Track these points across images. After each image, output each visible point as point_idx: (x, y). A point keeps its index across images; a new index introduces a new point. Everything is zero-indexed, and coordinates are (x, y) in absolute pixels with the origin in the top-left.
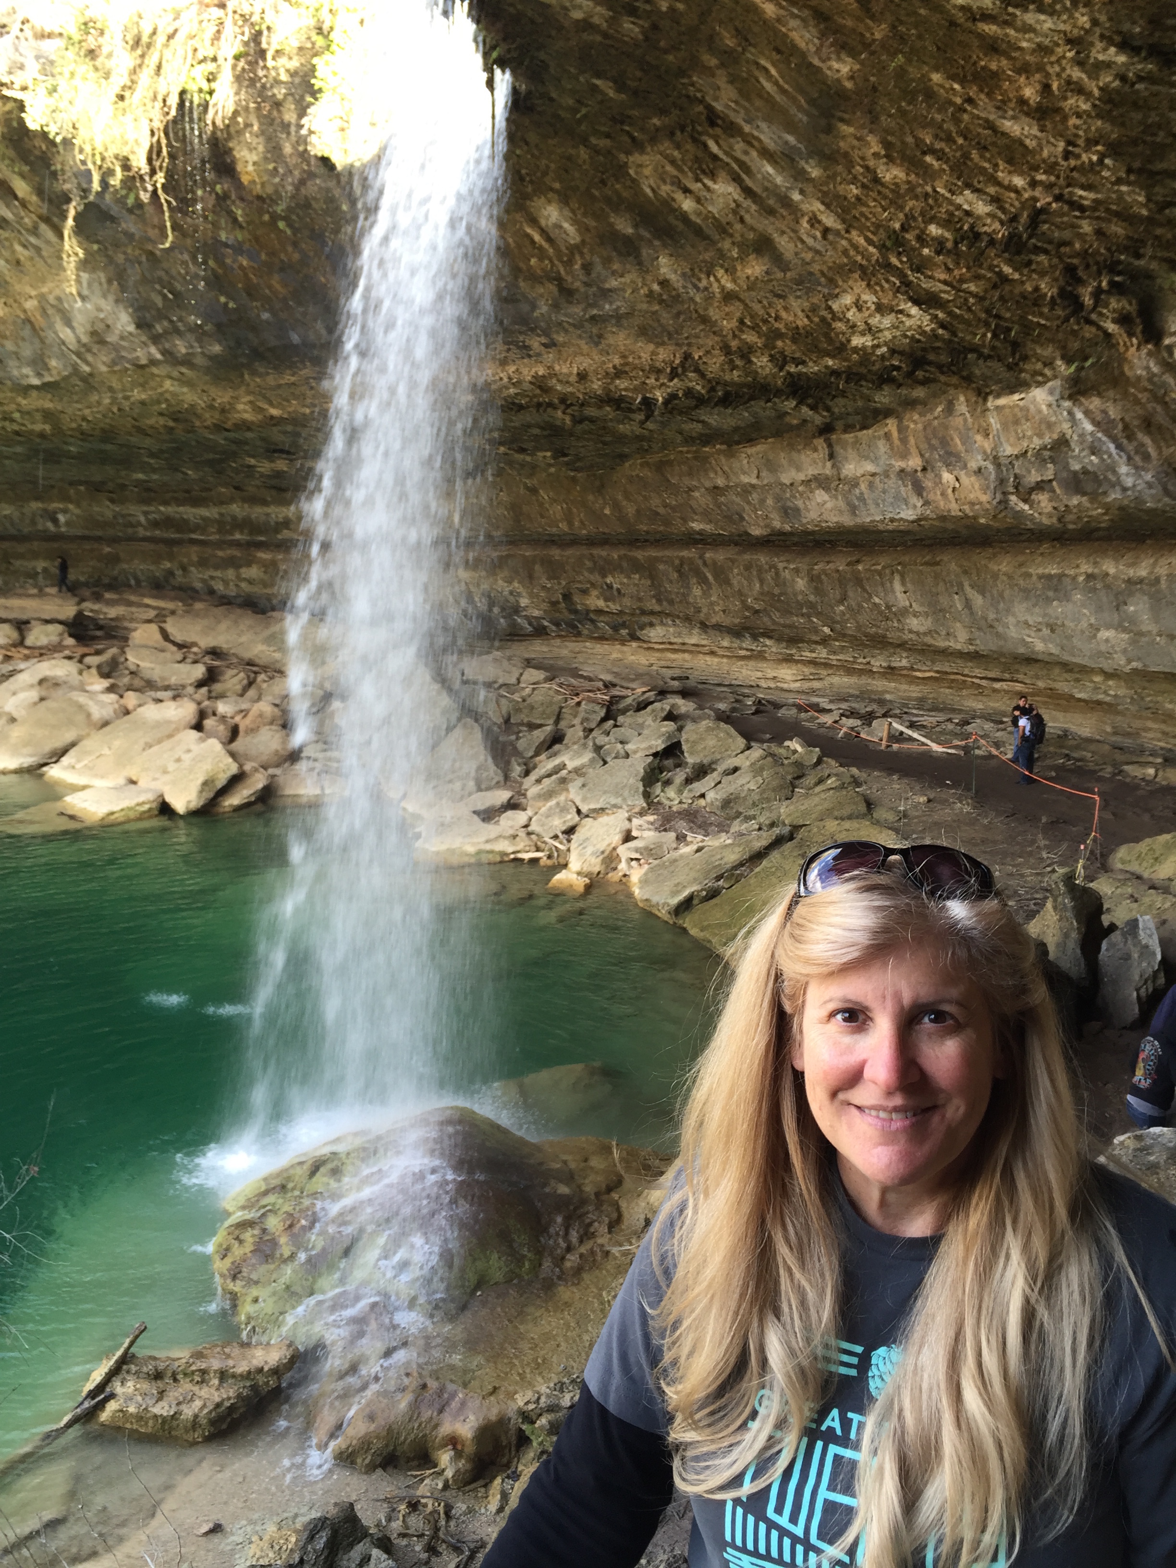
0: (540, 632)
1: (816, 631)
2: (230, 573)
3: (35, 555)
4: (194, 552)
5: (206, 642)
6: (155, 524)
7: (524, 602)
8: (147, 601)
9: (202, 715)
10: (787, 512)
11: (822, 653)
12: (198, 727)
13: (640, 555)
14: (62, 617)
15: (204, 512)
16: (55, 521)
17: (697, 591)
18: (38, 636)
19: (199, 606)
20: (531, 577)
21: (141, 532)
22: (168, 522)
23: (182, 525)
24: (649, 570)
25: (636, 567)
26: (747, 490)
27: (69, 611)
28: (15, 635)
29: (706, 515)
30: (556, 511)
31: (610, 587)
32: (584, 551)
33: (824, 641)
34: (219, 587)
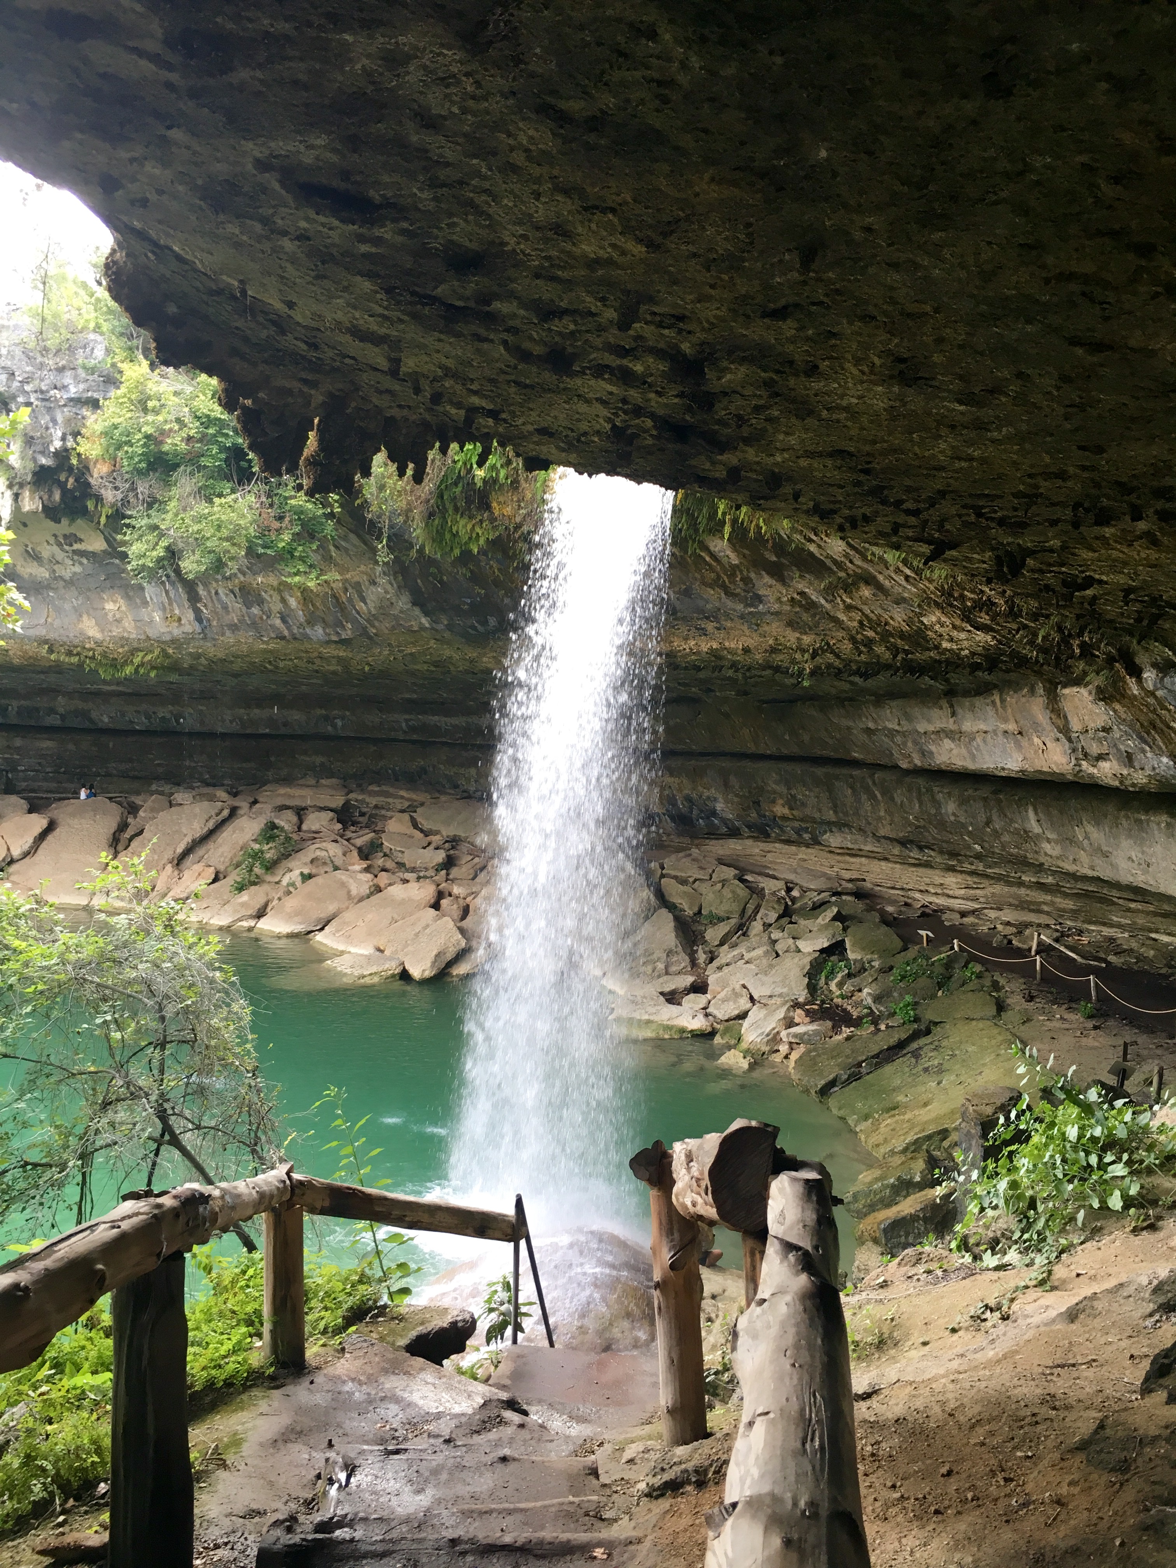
0: (734, 832)
3: (315, 752)
4: (443, 753)
5: (448, 831)
6: (413, 729)
7: (720, 806)
8: (402, 793)
9: (441, 895)
12: (436, 906)
13: (819, 772)
14: (332, 805)
15: (455, 721)
16: (334, 726)
17: (867, 806)
18: (313, 821)
19: (444, 798)
20: (726, 785)
21: (402, 736)
22: (424, 728)
23: (435, 731)
24: (827, 785)
27: (338, 801)
28: (295, 820)
32: (771, 765)
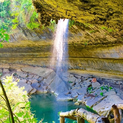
2: (30, 61)
3: (4, 59)
4: (25, 59)
6: (20, 55)
7: (70, 65)
9: (27, 81)
10: (104, 56)
12: (27, 83)
13: (86, 59)
14: (8, 68)
15: (27, 54)
16: (7, 55)
17: (93, 64)
20: (71, 62)
21: (18, 56)
22: (22, 55)
23: (24, 55)
24: (87, 61)
25: (85, 61)
26: (99, 53)
28: (2, 70)
29: (94, 55)
30: (75, 54)
31: (82, 63)
32: (78, 58)
34: (28, 63)
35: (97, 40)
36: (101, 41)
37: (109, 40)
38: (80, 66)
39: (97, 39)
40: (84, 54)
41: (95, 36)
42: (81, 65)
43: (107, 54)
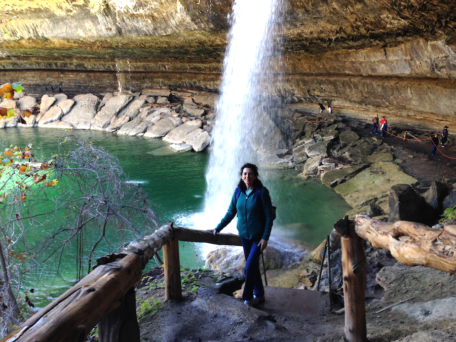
0: (300, 101)
1: (384, 104)
2: (212, 82)
3: (159, 77)
4: (202, 77)
5: (204, 103)
6: (192, 69)
7: (296, 92)
8: (189, 91)
9: (203, 124)
10: (373, 70)
11: (387, 110)
12: (202, 128)
13: (332, 79)
14: (166, 95)
15: (206, 65)
16: (165, 68)
17: (348, 90)
18: (160, 100)
19: (203, 92)
20: (298, 85)
21: (188, 71)
22: (195, 68)
23: (199, 69)
24: (334, 84)
25: (330, 83)
26: (361, 63)
27: (168, 94)
28: (154, 100)
29: (350, 69)
30: (306, 66)
31: (322, 88)
32: (314, 77)
33: (387, 107)
34: (208, 87)
35: (358, 28)
36: (368, 30)
37: (388, 26)
38: (318, 96)
39: (359, 23)
40: (328, 67)
41: (355, 16)
42: (319, 94)
43: (383, 66)
